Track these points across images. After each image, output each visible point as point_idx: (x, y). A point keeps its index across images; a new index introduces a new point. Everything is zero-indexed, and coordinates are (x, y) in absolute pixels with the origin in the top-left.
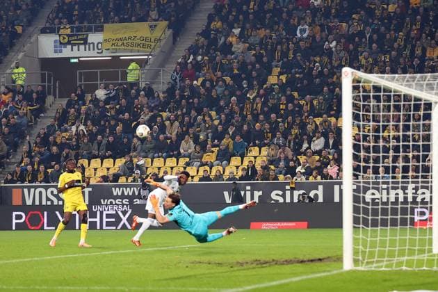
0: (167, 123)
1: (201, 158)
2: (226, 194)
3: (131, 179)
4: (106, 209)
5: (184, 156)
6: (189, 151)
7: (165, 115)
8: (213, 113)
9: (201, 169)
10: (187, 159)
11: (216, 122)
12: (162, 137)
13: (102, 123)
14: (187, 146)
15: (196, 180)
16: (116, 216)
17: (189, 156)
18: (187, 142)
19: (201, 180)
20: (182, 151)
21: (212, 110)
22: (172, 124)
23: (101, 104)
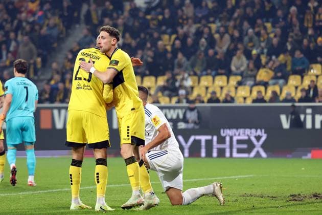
0: (217, 36)
1: (255, 77)
2: (283, 118)
3: (175, 100)
4: (237, 134)
5: (236, 74)
6: (242, 69)
7: (214, 27)
8: (269, 25)
9: (255, 89)
10: (239, 78)
11: (272, 35)
12: (211, 52)
13: (142, 35)
14: (239, 62)
15: (249, 102)
16: (249, 142)
17: (241, 74)
18: (239, 58)
19: (254, 101)
20: (233, 68)
21: (267, 21)
22: (222, 37)
23: (141, 14)
